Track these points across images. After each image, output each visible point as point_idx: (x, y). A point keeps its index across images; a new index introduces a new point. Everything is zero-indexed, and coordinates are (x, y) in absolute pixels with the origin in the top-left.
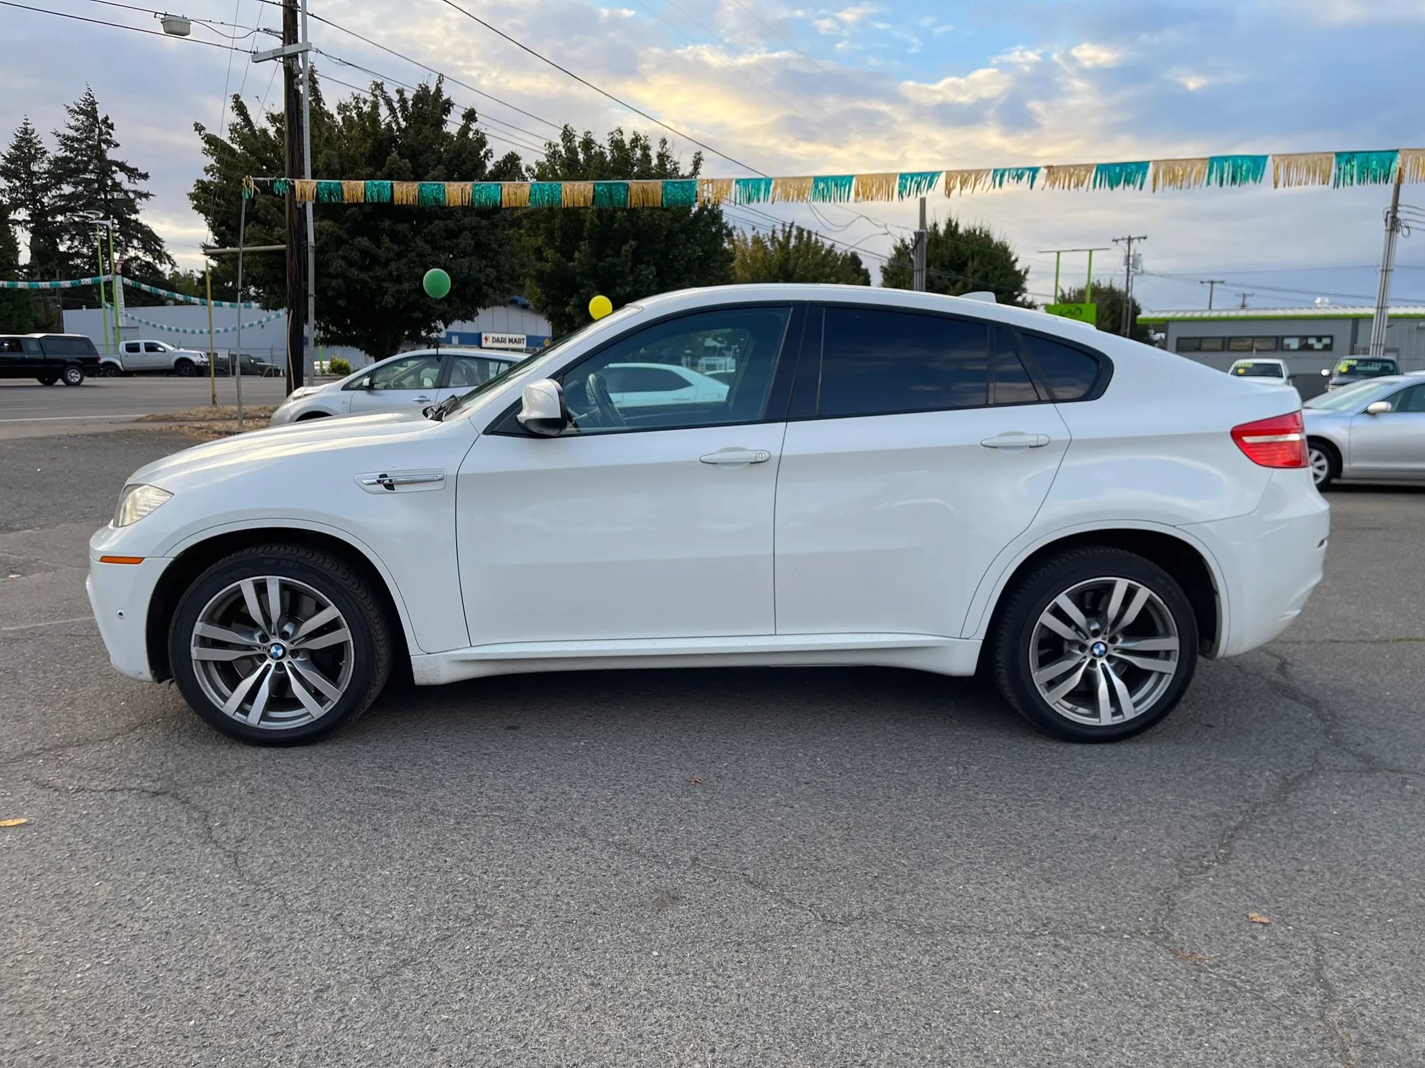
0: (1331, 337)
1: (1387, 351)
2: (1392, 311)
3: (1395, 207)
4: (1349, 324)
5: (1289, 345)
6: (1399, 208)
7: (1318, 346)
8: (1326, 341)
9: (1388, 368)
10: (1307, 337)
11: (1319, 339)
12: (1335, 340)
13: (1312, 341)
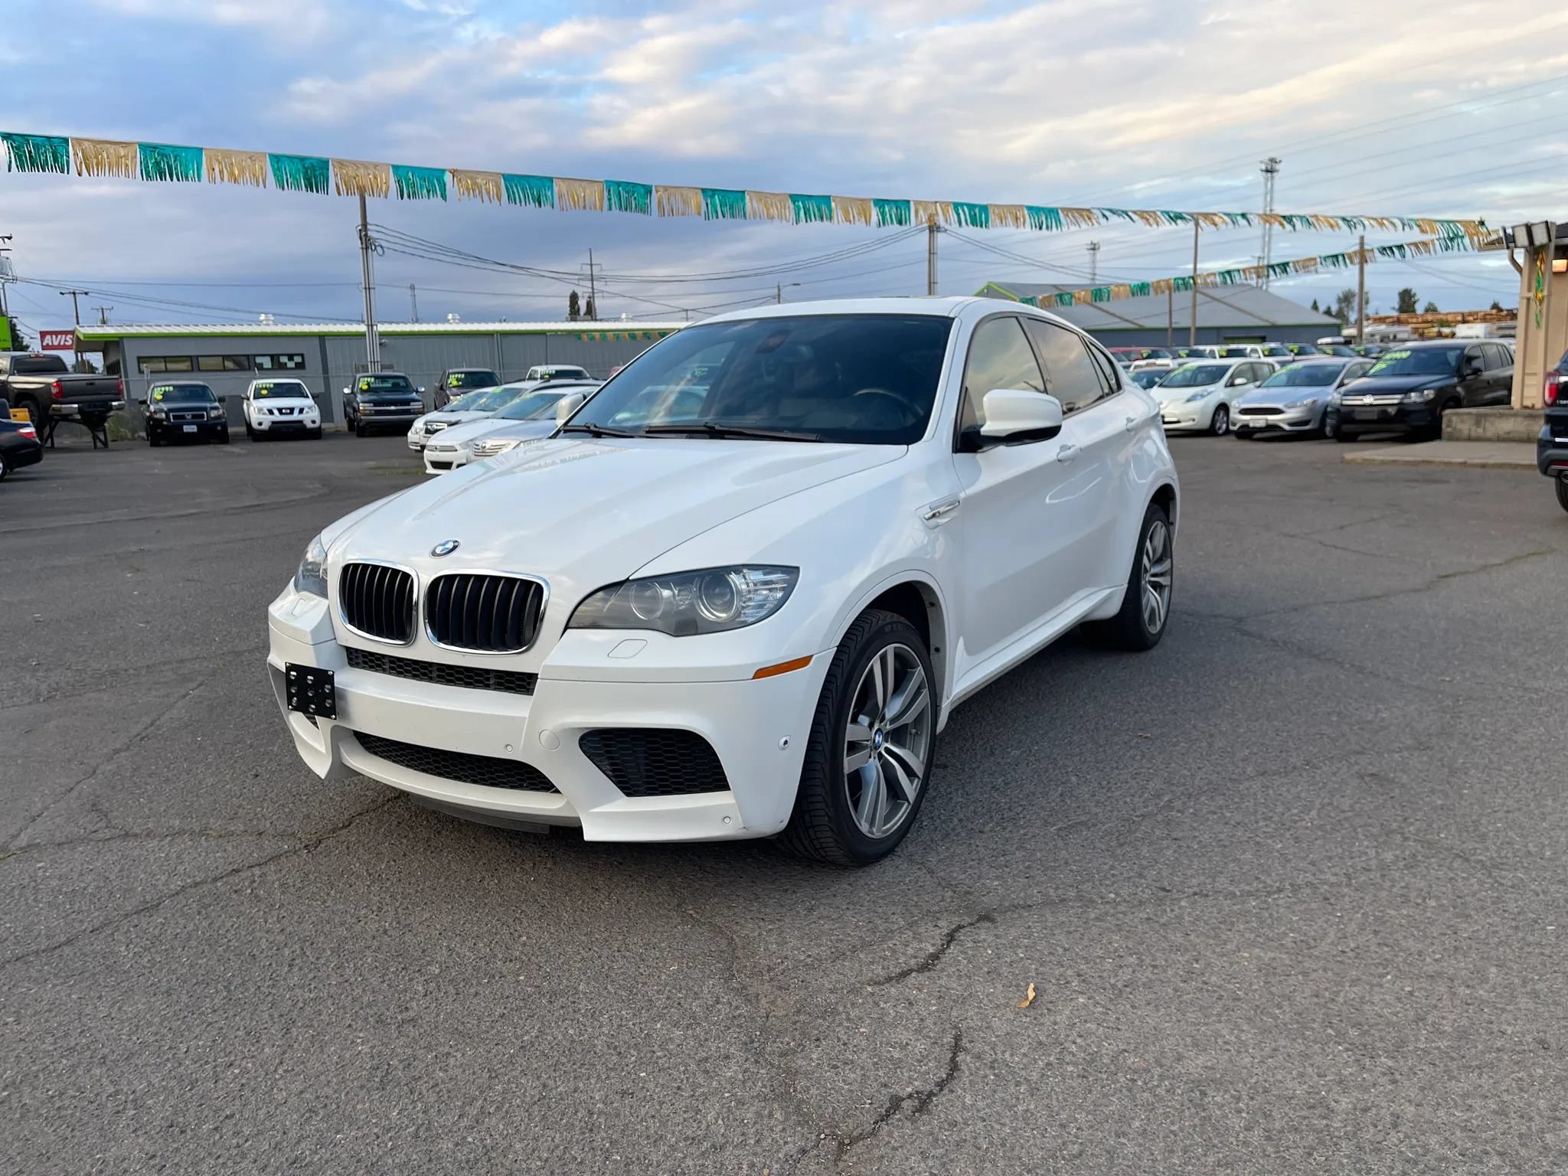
0: (302, 355)
1: (383, 367)
2: (382, 328)
3: (365, 224)
4: (316, 342)
5: (262, 364)
6: (368, 227)
7: (291, 364)
8: (298, 359)
9: (398, 384)
10: (279, 356)
11: (291, 357)
12: (306, 356)
13: (284, 359)
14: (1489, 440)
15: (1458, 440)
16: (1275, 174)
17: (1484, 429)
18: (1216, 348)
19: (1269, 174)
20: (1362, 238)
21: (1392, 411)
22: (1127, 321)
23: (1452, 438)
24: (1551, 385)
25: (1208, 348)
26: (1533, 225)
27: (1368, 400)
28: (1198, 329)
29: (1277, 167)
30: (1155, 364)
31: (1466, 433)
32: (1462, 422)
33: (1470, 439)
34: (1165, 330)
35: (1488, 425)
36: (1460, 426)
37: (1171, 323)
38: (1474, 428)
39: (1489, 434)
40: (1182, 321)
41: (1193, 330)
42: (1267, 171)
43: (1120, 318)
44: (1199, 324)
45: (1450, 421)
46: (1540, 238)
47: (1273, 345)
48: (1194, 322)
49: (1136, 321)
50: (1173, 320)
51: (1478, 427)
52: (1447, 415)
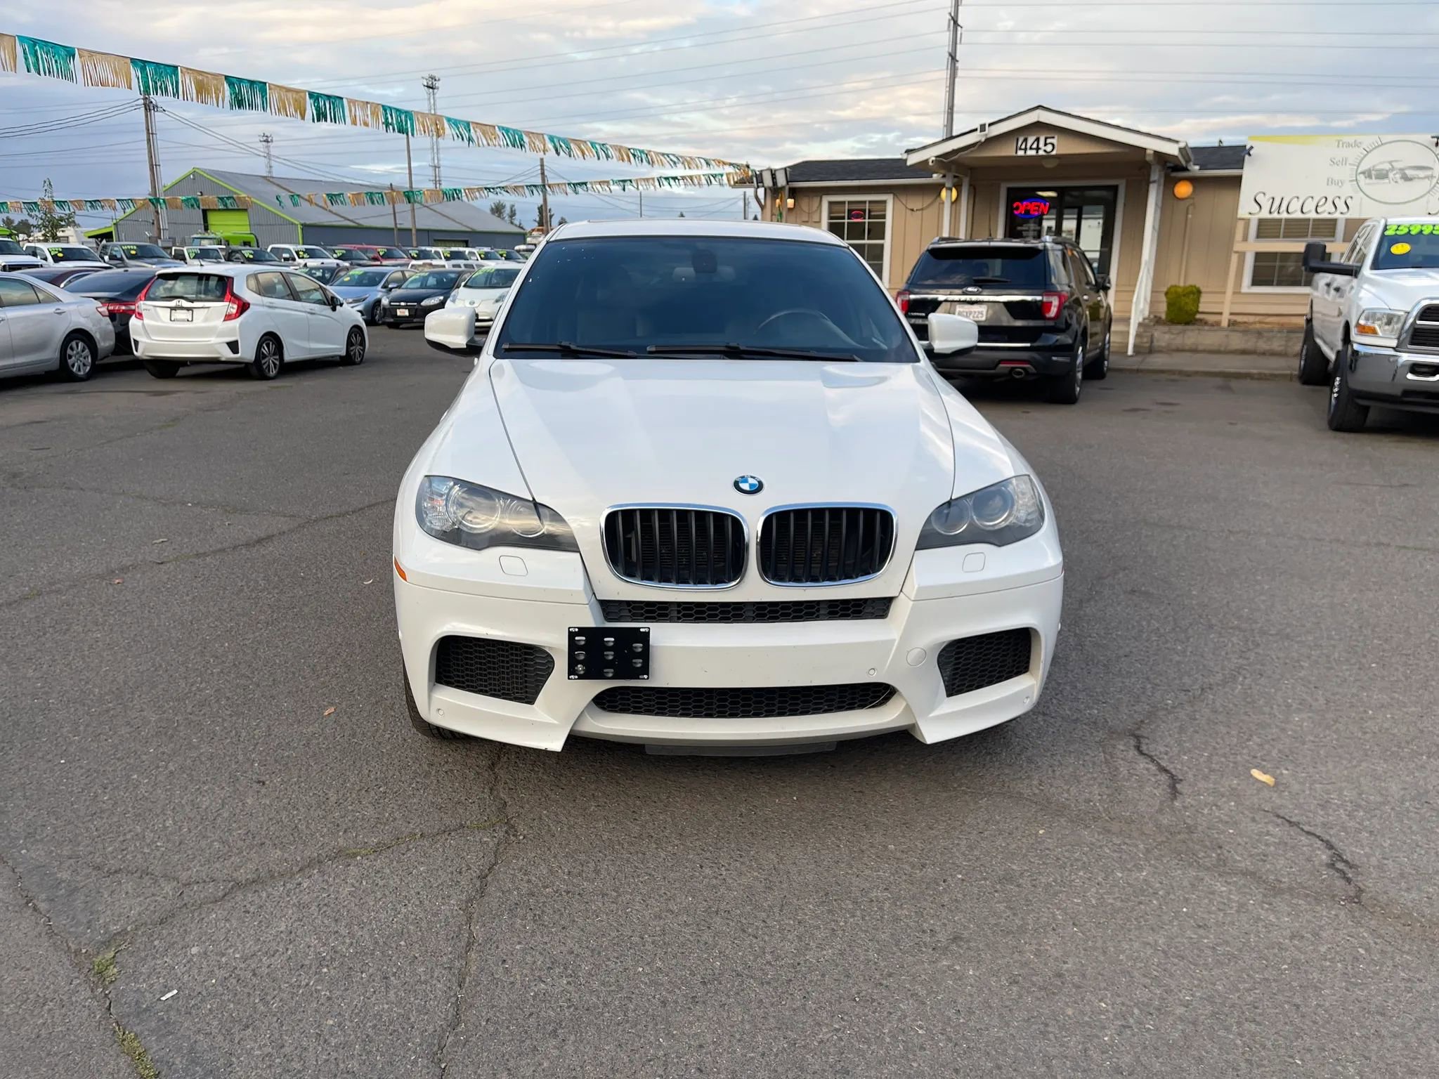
16: (435, 91)
18: (440, 249)
19: (431, 90)
20: (542, 160)
22: (349, 220)
24: (903, 301)
25: (433, 249)
26: (775, 170)
28: (418, 230)
29: (437, 84)
30: (431, 264)
34: (392, 229)
37: (396, 224)
40: (406, 223)
41: (414, 232)
42: (428, 87)
43: (342, 217)
44: (419, 226)
46: (781, 181)
47: (487, 249)
48: (414, 222)
49: (357, 221)
50: (398, 222)
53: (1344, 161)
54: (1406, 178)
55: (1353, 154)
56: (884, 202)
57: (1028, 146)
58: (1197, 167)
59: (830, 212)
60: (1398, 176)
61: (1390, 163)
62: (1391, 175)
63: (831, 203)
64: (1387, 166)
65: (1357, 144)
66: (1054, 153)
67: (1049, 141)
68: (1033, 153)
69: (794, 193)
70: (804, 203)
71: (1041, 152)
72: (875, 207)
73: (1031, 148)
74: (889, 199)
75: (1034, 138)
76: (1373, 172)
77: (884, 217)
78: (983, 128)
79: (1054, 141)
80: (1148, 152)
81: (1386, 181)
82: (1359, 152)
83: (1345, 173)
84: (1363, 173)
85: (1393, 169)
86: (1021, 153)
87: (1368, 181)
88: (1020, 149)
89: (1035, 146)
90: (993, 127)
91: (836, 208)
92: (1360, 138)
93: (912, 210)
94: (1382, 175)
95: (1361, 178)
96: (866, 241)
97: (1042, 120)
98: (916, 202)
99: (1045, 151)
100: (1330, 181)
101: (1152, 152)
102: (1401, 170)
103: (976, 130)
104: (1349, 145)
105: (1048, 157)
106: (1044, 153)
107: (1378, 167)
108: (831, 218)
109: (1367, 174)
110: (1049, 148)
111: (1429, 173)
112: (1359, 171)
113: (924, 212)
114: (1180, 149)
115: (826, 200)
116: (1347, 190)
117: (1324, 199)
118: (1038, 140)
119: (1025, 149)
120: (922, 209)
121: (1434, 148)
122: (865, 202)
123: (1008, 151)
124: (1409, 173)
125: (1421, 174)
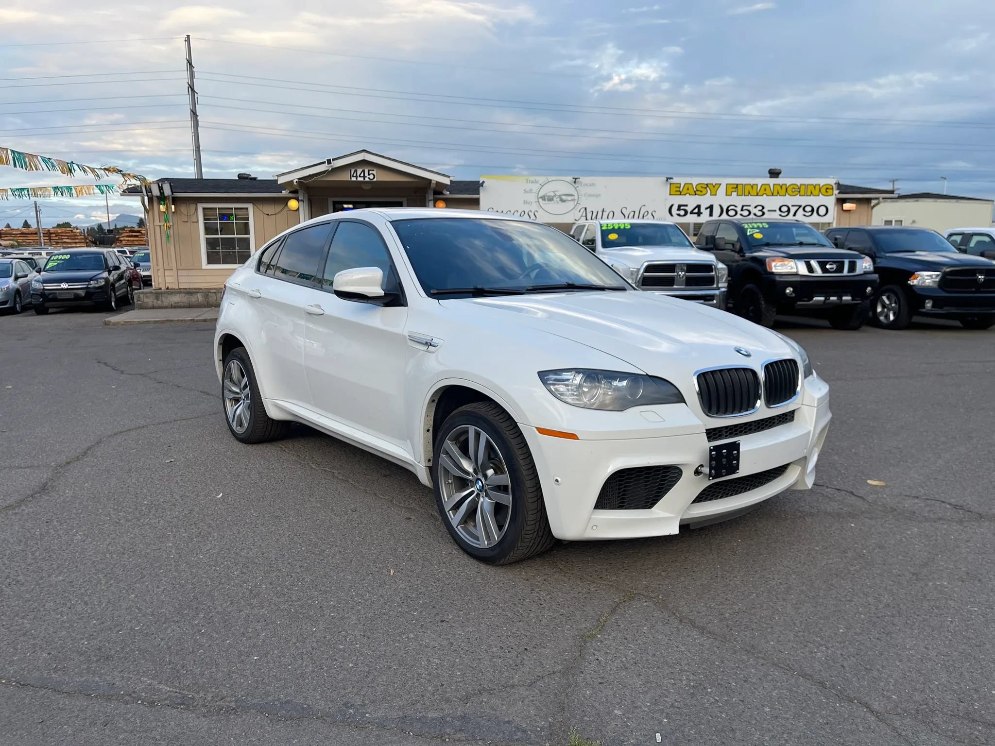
14: (166, 308)
15: (146, 308)
17: (162, 301)
21: (82, 293)
23: (142, 307)
27: (64, 286)
31: (151, 304)
32: (147, 297)
33: (153, 308)
35: (164, 299)
36: (146, 300)
38: (155, 301)
39: (165, 304)
45: (139, 297)
46: (168, 191)
51: (158, 300)
52: (137, 294)
53: (531, 191)
54: (563, 201)
55: (535, 186)
56: (247, 209)
57: (358, 175)
58: (448, 193)
59: (204, 215)
60: (558, 199)
61: (554, 192)
62: (555, 199)
63: (204, 209)
64: (552, 194)
65: (537, 182)
66: (375, 180)
67: (371, 172)
68: (362, 179)
69: (175, 201)
70: (183, 209)
71: (367, 179)
72: (239, 212)
73: (360, 176)
74: (250, 206)
75: (361, 170)
76: (546, 198)
77: (247, 219)
78: (329, 162)
79: (374, 172)
80: (433, 182)
81: (553, 202)
82: (537, 186)
83: (532, 198)
84: (541, 198)
85: (555, 195)
86: (354, 179)
87: (544, 202)
88: (353, 176)
89: (362, 175)
90: (335, 162)
91: (208, 212)
92: (538, 178)
93: (268, 215)
94: (551, 199)
95: (540, 200)
96: (235, 236)
97: (366, 159)
98: (270, 209)
99: (369, 178)
100: (525, 202)
101: (435, 182)
102: (559, 196)
103: (325, 162)
104: (533, 182)
105: (371, 182)
106: (368, 180)
107: (548, 195)
108: (205, 219)
109: (543, 198)
110: (371, 177)
111: (573, 198)
112: (539, 196)
113: (277, 216)
114: (451, 181)
115: (200, 207)
116: (534, 207)
117: (523, 212)
118: (363, 171)
119: (356, 177)
120: (275, 214)
121: (574, 184)
122: (232, 209)
123: (345, 177)
124: (564, 198)
125: (570, 198)
